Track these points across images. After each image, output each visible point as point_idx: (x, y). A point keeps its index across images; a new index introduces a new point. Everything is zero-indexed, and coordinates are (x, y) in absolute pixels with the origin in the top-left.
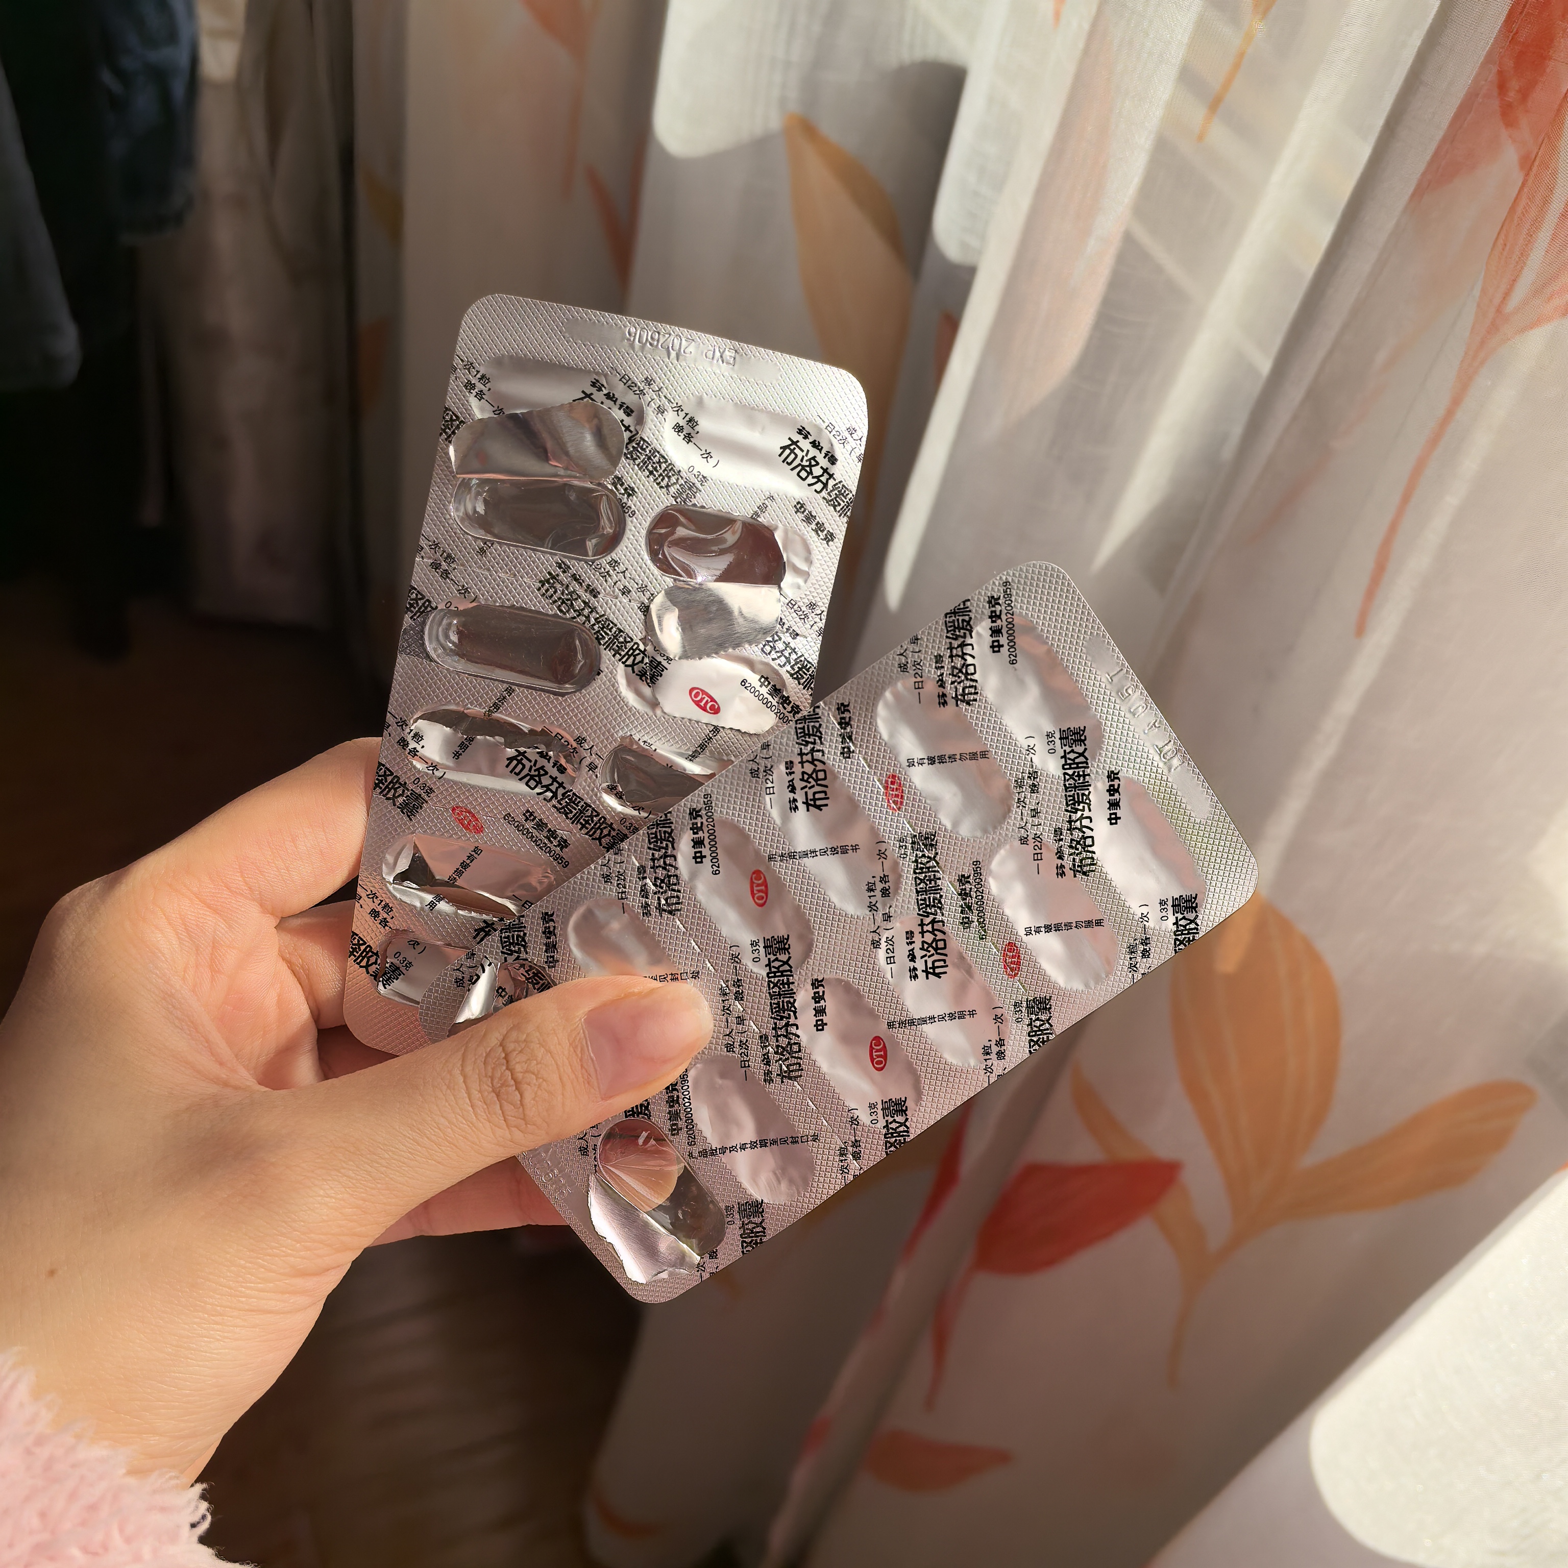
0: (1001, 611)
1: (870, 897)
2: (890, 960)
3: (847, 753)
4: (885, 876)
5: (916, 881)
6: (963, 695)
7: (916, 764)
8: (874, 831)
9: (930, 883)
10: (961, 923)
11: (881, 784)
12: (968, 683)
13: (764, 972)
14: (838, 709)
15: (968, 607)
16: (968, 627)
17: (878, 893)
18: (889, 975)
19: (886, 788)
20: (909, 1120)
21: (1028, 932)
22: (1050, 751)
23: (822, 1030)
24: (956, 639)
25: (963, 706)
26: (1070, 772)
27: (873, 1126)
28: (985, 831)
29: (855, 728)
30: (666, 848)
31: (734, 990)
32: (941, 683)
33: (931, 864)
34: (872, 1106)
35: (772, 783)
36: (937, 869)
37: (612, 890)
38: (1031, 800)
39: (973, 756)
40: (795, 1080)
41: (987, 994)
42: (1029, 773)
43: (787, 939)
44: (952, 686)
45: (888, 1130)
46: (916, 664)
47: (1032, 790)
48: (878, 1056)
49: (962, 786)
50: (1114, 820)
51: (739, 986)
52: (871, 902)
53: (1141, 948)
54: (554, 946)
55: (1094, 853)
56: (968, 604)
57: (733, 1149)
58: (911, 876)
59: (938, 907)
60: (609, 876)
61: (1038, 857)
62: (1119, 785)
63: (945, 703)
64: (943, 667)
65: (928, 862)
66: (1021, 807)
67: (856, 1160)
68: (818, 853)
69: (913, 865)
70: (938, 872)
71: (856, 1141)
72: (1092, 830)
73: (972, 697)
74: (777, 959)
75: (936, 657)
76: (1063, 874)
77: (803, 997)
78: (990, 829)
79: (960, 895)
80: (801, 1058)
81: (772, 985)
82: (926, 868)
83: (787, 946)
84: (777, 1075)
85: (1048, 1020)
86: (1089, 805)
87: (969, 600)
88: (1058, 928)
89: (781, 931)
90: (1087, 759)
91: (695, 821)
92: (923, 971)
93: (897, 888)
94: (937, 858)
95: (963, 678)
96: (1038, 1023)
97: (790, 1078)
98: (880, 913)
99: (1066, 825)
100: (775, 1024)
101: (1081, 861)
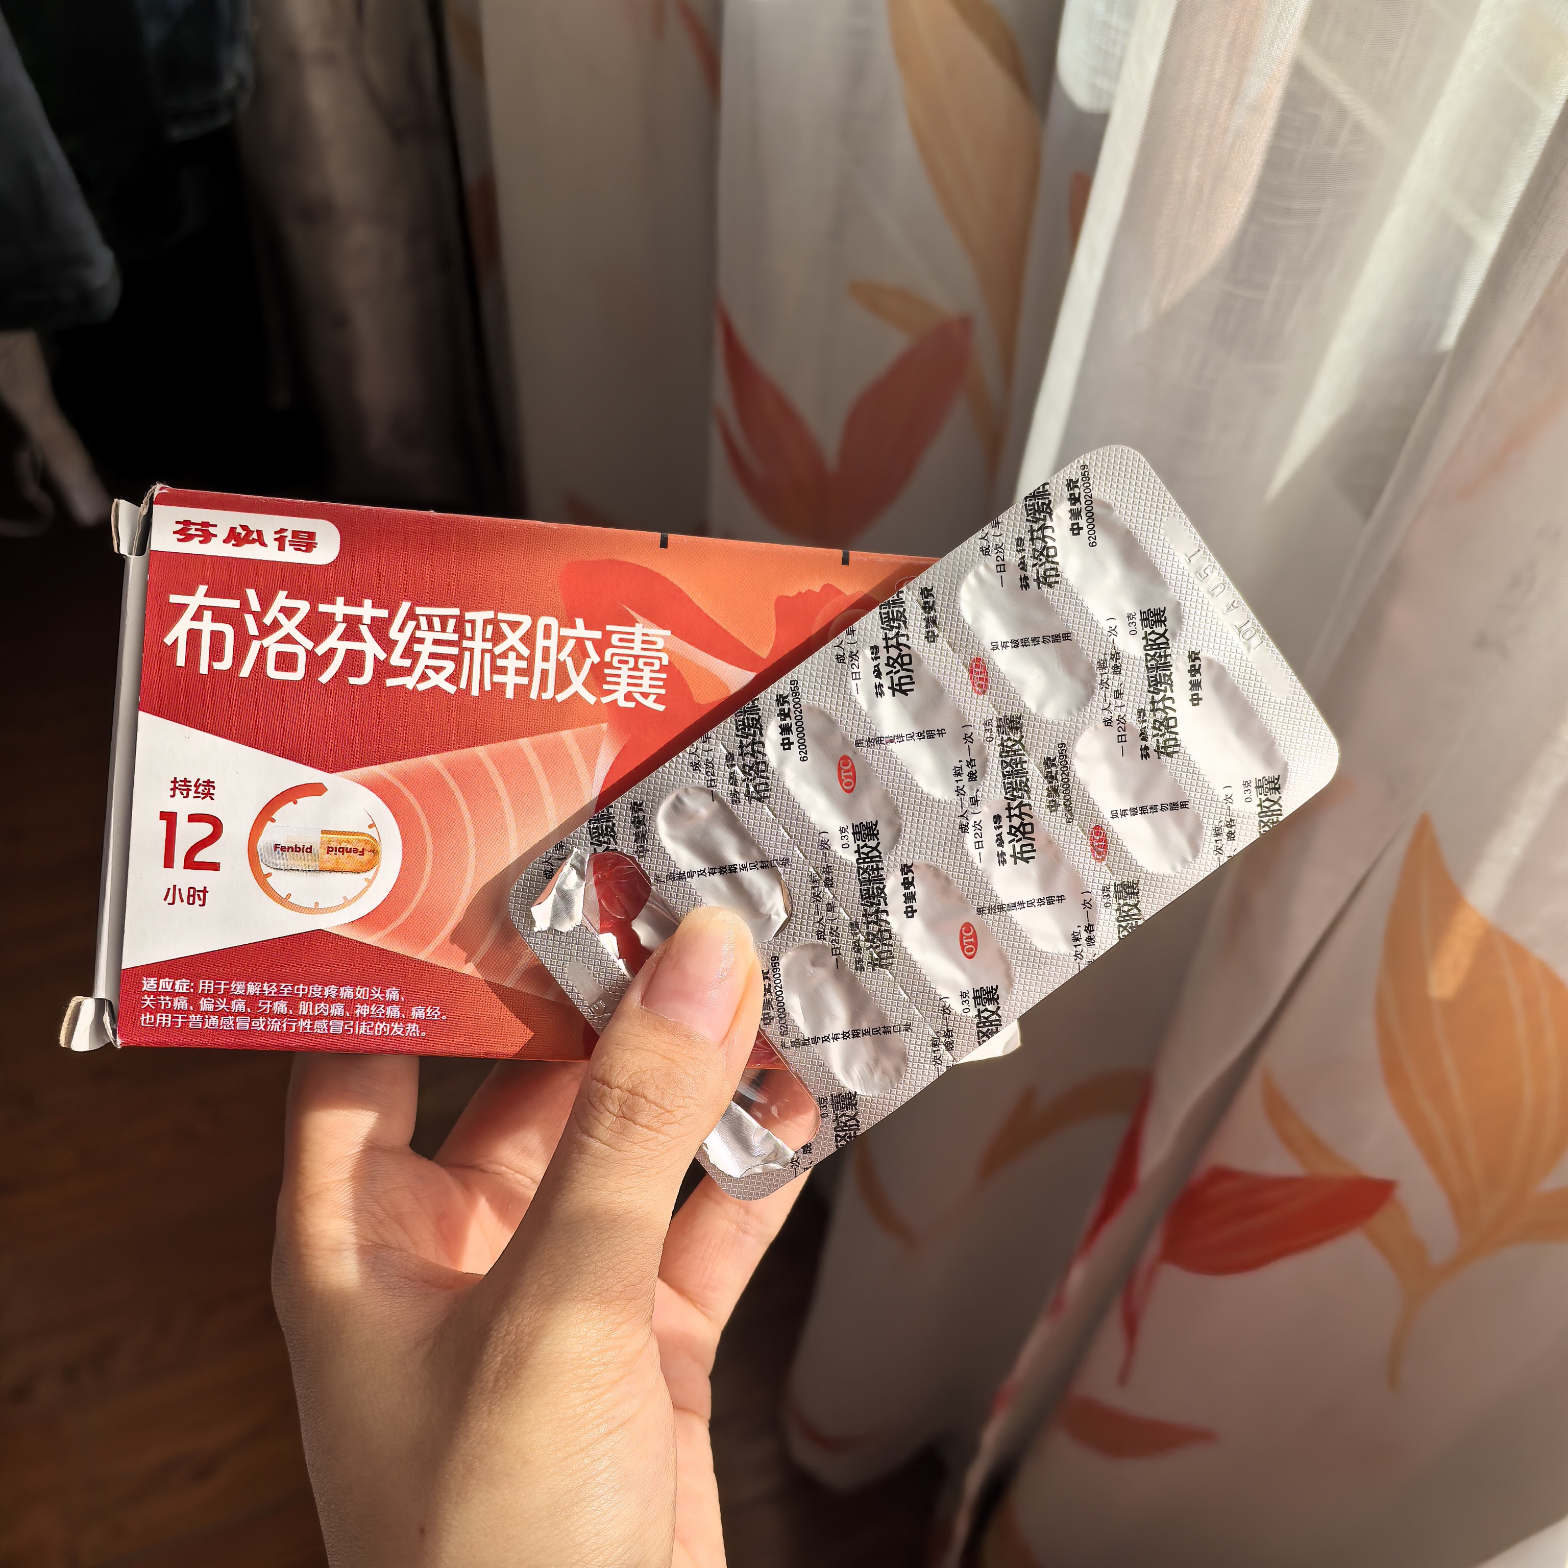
0: (1079, 493)
1: (957, 781)
2: (979, 845)
3: (931, 637)
4: (971, 760)
5: (1002, 764)
6: (1045, 577)
7: (1000, 647)
8: (959, 714)
9: (1017, 767)
10: (1048, 806)
11: (966, 667)
12: (1048, 566)
13: (852, 858)
14: (922, 593)
15: (1047, 491)
16: (1047, 510)
17: (965, 777)
18: (977, 860)
19: (971, 672)
20: (1001, 1008)
21: (1114, 815)
22: (1132, 633)
23: (912, 916)
24: (1035, 522)
25: (1044, 588)
26: (1152, 653)
27: (965, 1014)
28: (1070, 713)
29: (940, 612)
30: (755, 734)
31: (824, 876)
32: (1023, 566)
33: (1016, 747)
34: (963, 995)
35: (858, 668)
36: (1022, 752)
37: (700, 779)
38: (1115, 682)
39: (1056, 638)
40: (887, 968)
41: (1076, 879)
42: (1112, 654)
43: (876, 825)
44: (1034, 569)
45: (980, 1018)
46: (999, 547)
47: (1115, 671)
48: (968, 943)
49: (1045, 667)
50: (1196, 700)
51: (829, 873)
52: (958, 787)
53: (1226, 830)
54: (644, 836)
55: (1177, 733)
56: (1047, 487)
57: (826, 1039)
58: (997, 760)
59: (1025, 791)
60: (698, 764)
61: (1122, 739)
62: (1200, 665)
63: (1027, 586)
64: (1024, 550)
65: (1013, 745)
66: (1104, 689)
67: (949, 1050)
68: (905, 738)
69: (998, 749)
70: (1024, 755)
71: (948, 1031)
72: (1175, 711)
73: (1052, 579)
74: (866, 846)
75: (1017, 540)
76: (1146, 756)
77: (893, 883)
78: (1075, 712)
79: (1046, 778)
80: (892, 946)
81: (861, 871)
82: (1013, 751)
83: (875, 832)
84: (869, 963)
85: (1136, 906)
86: (1171, 685)
87: (1047, 484)
88: (1143, 810)
89: (869, 817)
90: (1168, 640)
91: (783, 707)
92: (1011, 856)
93: (984, 772)
94: (1023, 741)
95: (1044, 560)
96: (1126, 908)
97: (881, 966)
98: (967, 798)
99: (1149, 707)
100: (866, 910)
101: (1165, 742)
